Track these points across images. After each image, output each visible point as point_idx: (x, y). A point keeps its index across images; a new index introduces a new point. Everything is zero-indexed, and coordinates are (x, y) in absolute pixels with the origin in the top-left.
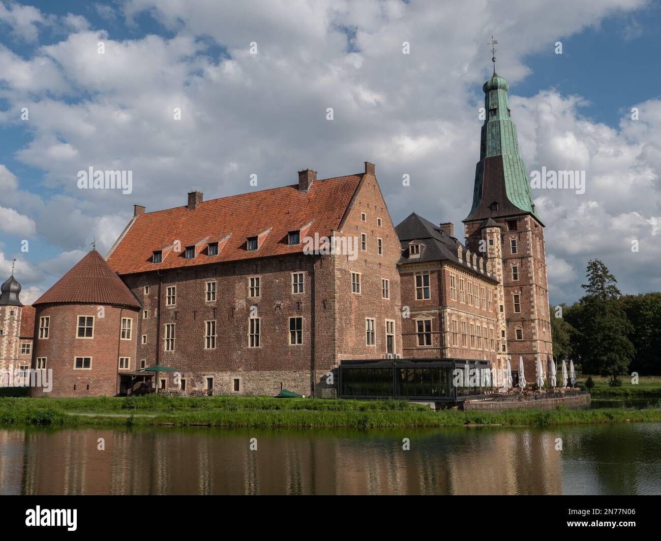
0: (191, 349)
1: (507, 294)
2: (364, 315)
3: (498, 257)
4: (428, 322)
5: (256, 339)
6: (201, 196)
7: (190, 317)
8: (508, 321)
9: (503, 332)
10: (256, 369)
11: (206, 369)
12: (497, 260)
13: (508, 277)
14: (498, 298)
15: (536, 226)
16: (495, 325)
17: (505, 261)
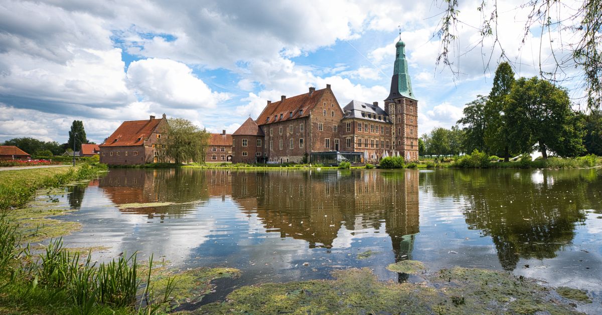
0: (277, 149)
1: (396, 128)
2: (324, 138)
3: (393, 114)
4: (350, 140)
5: (292, 147)
6: (285, 97)
7: (276, 139)
8: (396, 138)
9: (394, 142)
10: (292, 155)
11: (281, 156)
12: (393, 115)
13: (397, 121)
14: (392, 130)
15: (411, 102)
16: (390, 140)
17: (396, 116)
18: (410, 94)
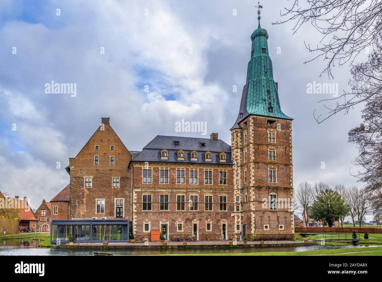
1: (242, 172)
2: (94, 198)
8: (242, 189)
9: (238, 197)
13: (243, 160)
14: (234, 176)
15: (271, 122)
16: (231, 194)
17: (242, 150)
18: (270, 109)
